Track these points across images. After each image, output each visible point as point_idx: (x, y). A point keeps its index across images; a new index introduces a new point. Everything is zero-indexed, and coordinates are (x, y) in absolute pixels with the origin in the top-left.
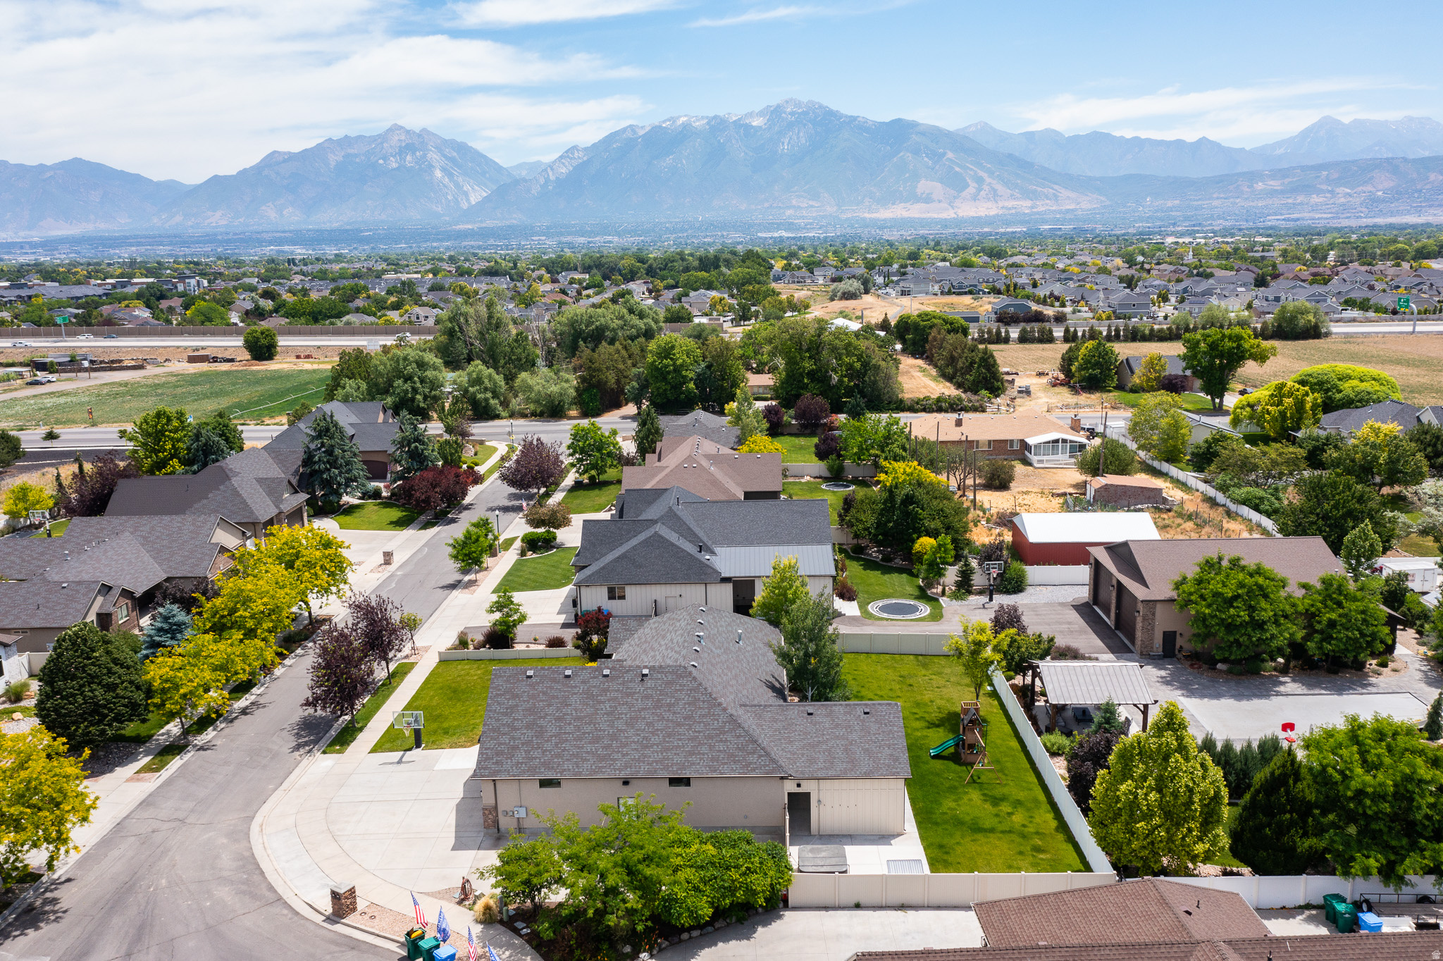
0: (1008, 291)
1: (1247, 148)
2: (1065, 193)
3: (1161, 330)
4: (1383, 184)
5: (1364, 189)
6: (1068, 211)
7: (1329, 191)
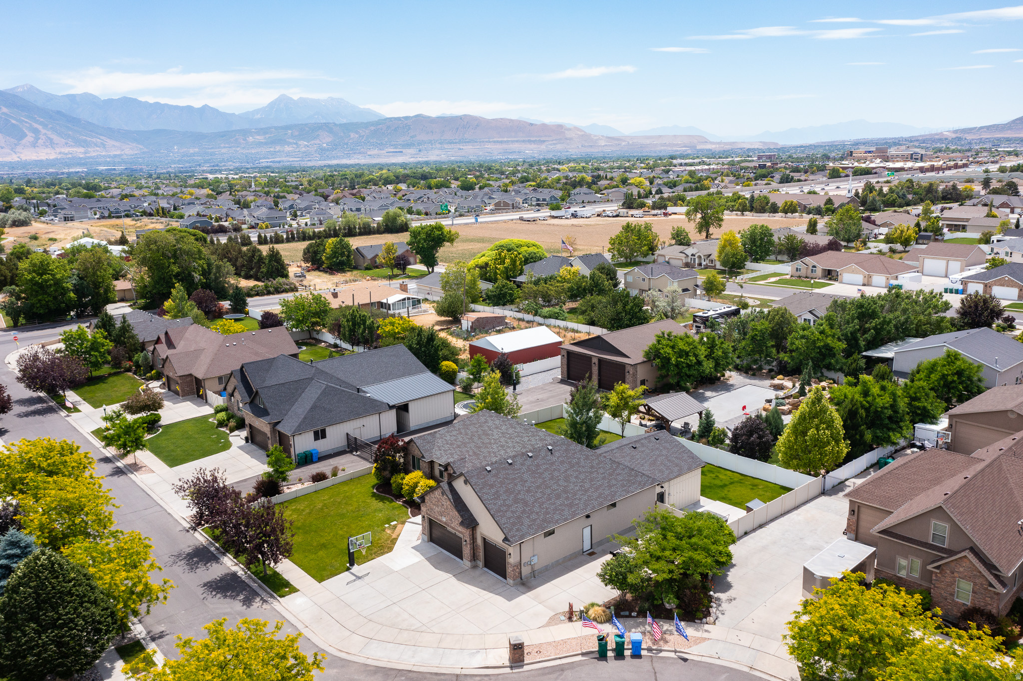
0: (158, 213)
1: (237, 113)
2: (110, 142)
3: (320, 232)
4: (326, 139)
5: (315, 142)
6: (115, 156)
7: (295, 144)
